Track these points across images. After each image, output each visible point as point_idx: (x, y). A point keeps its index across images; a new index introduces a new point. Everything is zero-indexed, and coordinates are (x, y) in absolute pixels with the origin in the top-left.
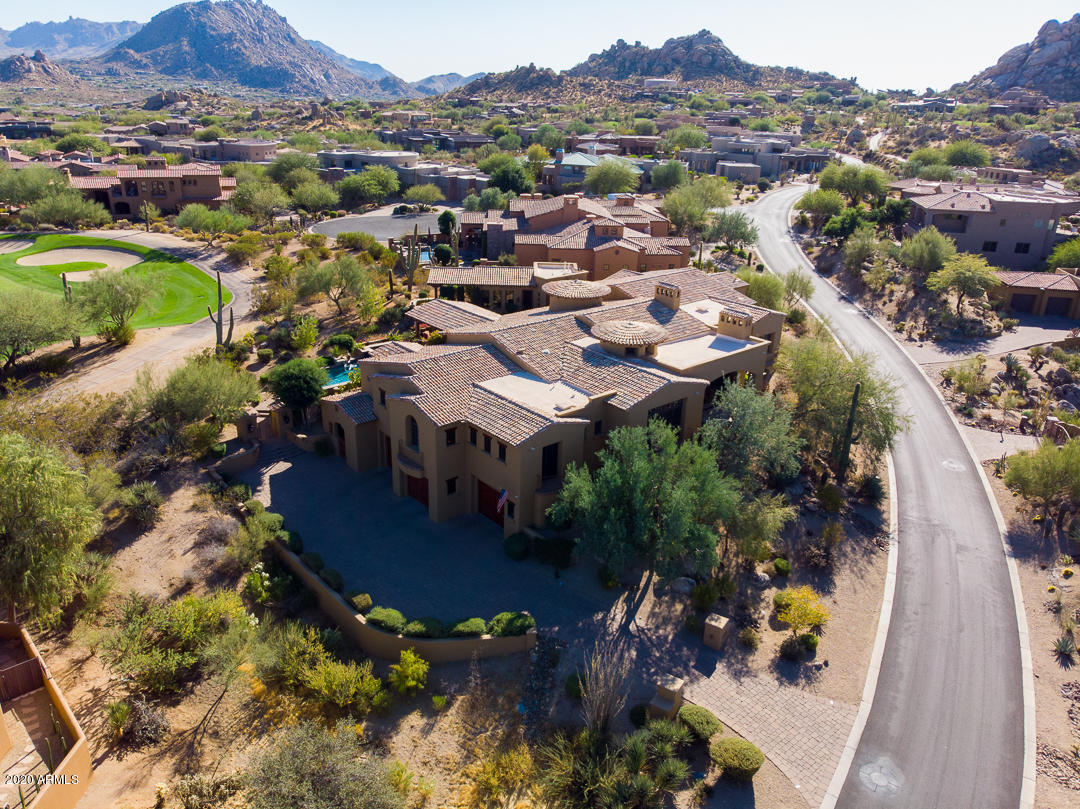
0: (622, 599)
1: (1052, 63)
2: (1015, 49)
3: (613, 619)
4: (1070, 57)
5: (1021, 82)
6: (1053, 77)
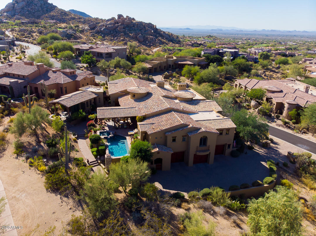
1: (23, 8)
2: (9, 3)
4: (27, 7)
5: (17, 14)
6: (25, 13)
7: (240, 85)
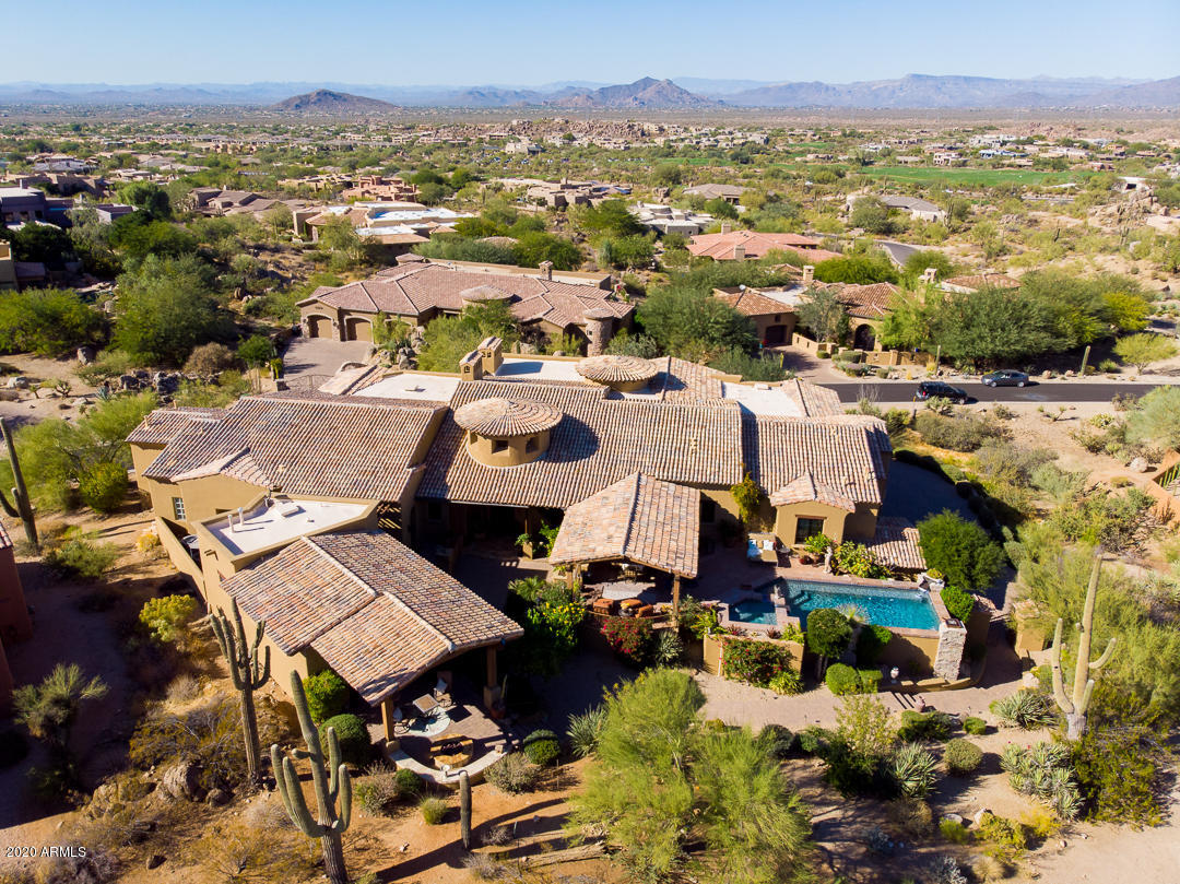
7: (341, 313)
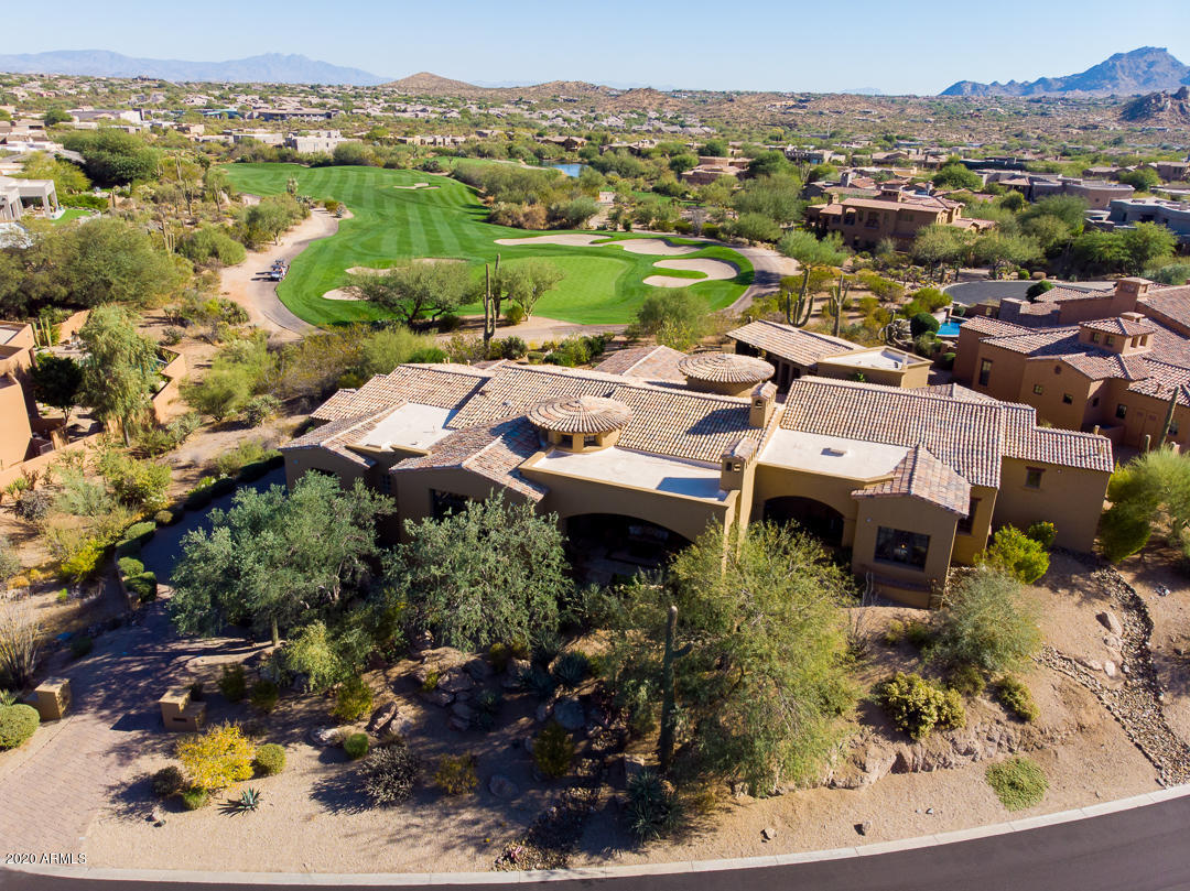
0: (232, 640)
3: (191, 643)
